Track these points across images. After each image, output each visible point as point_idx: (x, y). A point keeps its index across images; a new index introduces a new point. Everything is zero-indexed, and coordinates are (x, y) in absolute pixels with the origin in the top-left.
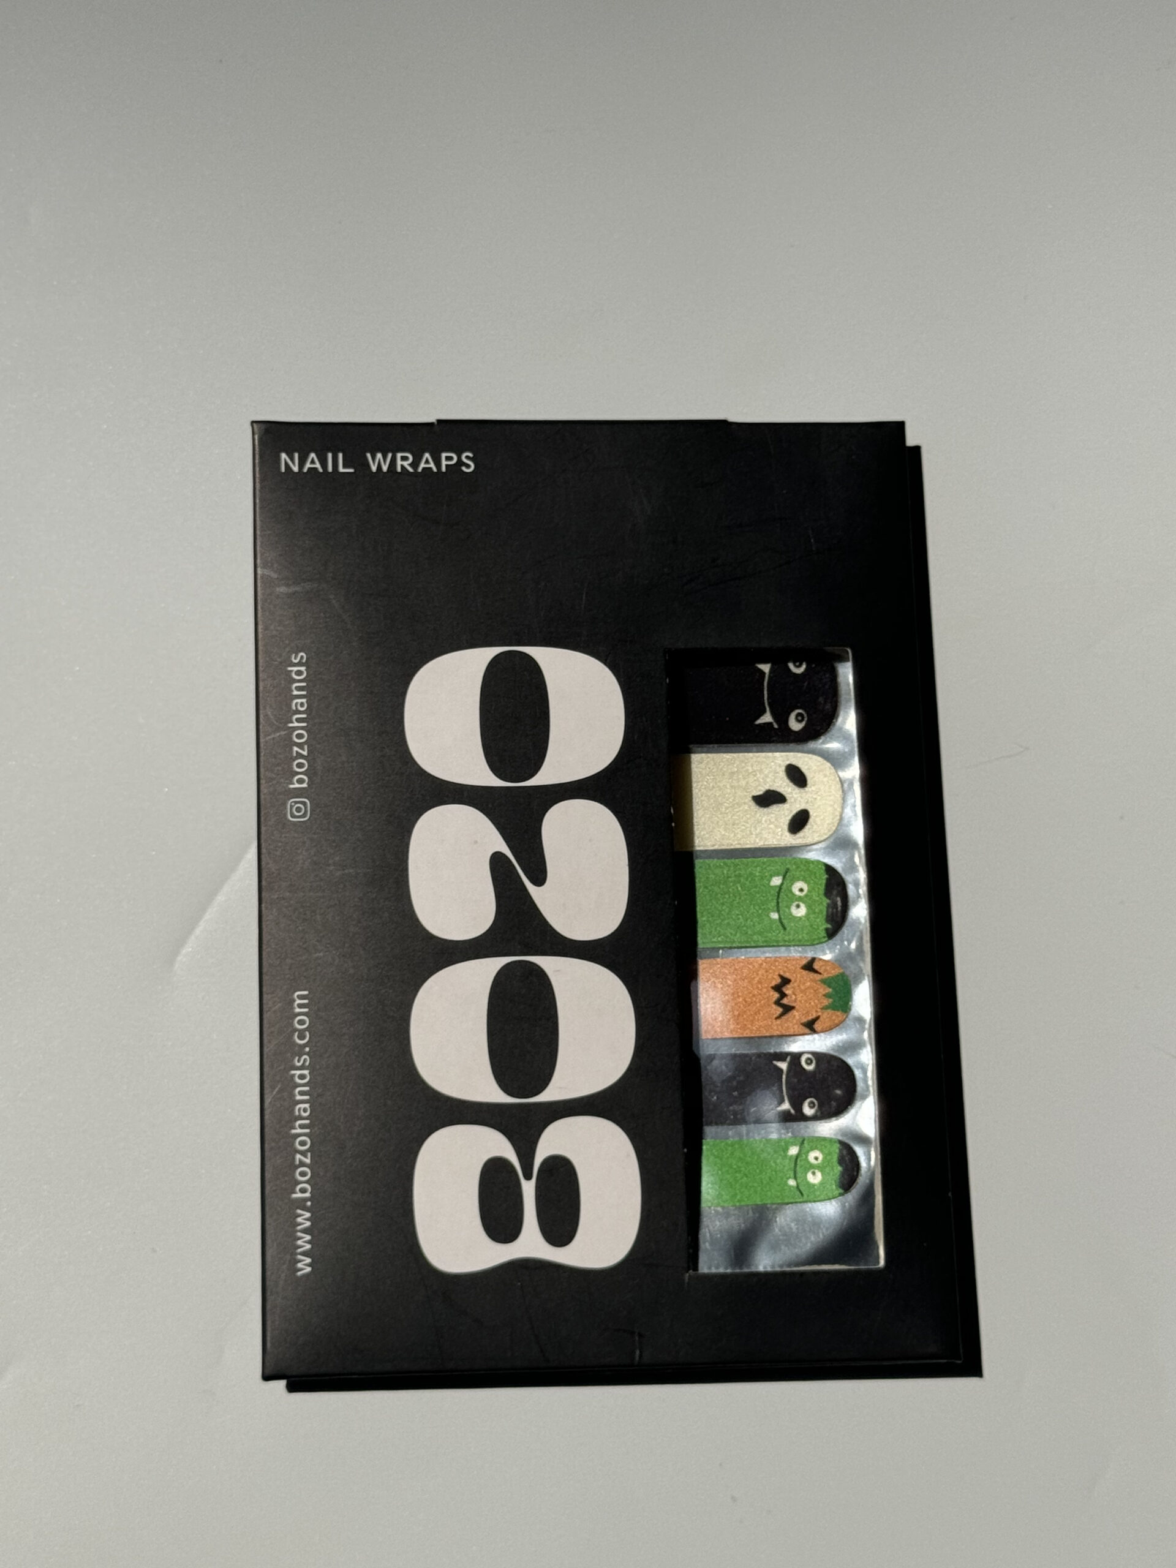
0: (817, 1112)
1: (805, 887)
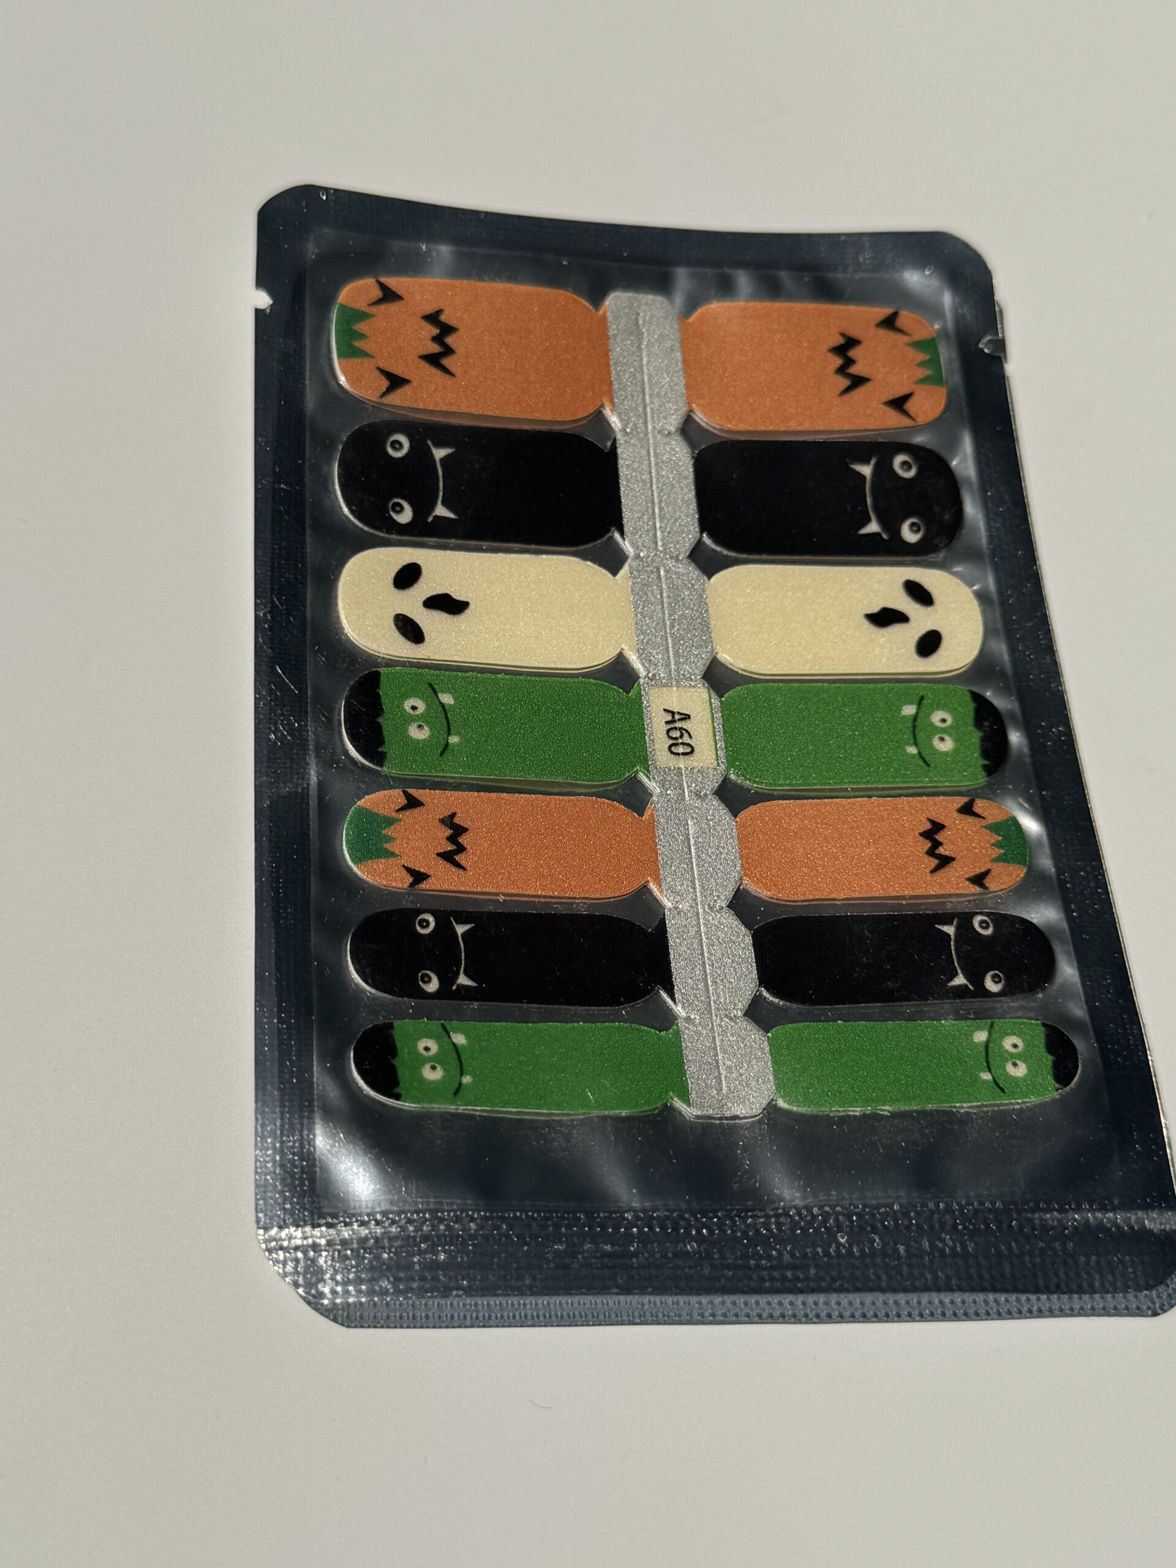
0: (1004, 986)
1: (948, 717)
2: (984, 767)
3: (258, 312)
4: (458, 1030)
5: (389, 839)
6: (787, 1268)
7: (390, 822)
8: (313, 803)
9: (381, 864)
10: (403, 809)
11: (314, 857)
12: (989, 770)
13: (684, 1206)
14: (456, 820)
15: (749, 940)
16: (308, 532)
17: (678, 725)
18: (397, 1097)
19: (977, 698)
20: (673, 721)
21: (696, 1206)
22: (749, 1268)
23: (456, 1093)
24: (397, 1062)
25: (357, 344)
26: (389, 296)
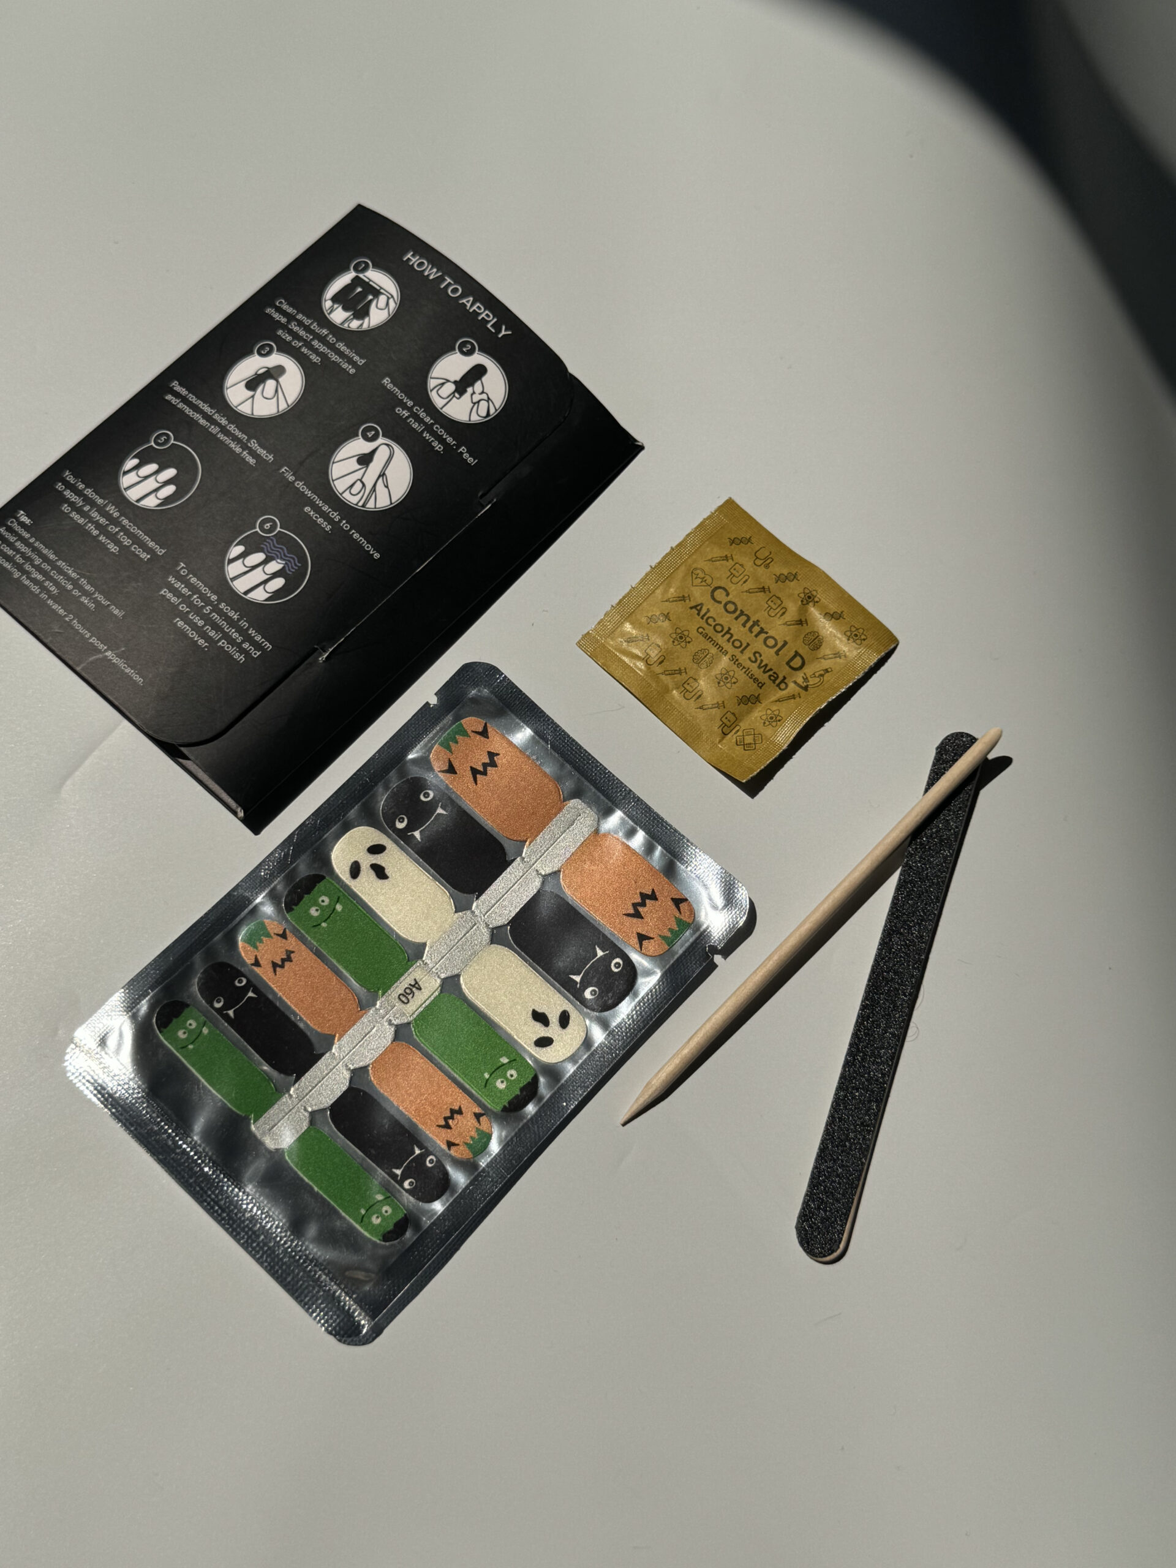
0: (411, 1188)
1: (515, 1076)
2: (505, 1107)
3: (427, 704)
4: (209, 1028)
5: (261, 941)
6: (218, 1206)
7: (268, 935)
8: (251, 907)
9: (249, 948)
10: (278, 935)
11: (230, 926)
12: (505, 1109)
13: (210, 1154)
14: (292, 955)
15: (344, 1089)
16: (359, 804)
17: (414, 989)
18: (160, 1032)
19: (535, 1079)
20: (414, 986)
21: (214, 1157)
22: (206, 1193)
23: (183, 1048)
24: (175, 1020)
25: (452, 744)
26: (484, 733)
